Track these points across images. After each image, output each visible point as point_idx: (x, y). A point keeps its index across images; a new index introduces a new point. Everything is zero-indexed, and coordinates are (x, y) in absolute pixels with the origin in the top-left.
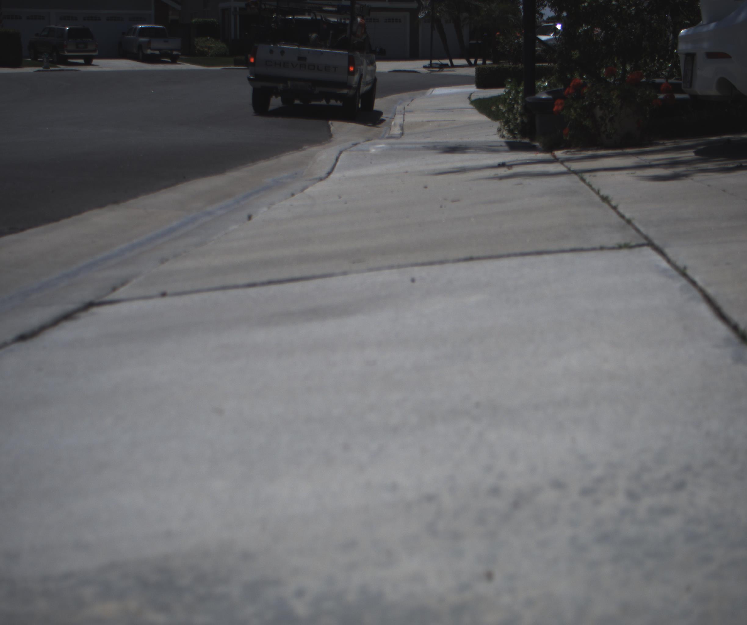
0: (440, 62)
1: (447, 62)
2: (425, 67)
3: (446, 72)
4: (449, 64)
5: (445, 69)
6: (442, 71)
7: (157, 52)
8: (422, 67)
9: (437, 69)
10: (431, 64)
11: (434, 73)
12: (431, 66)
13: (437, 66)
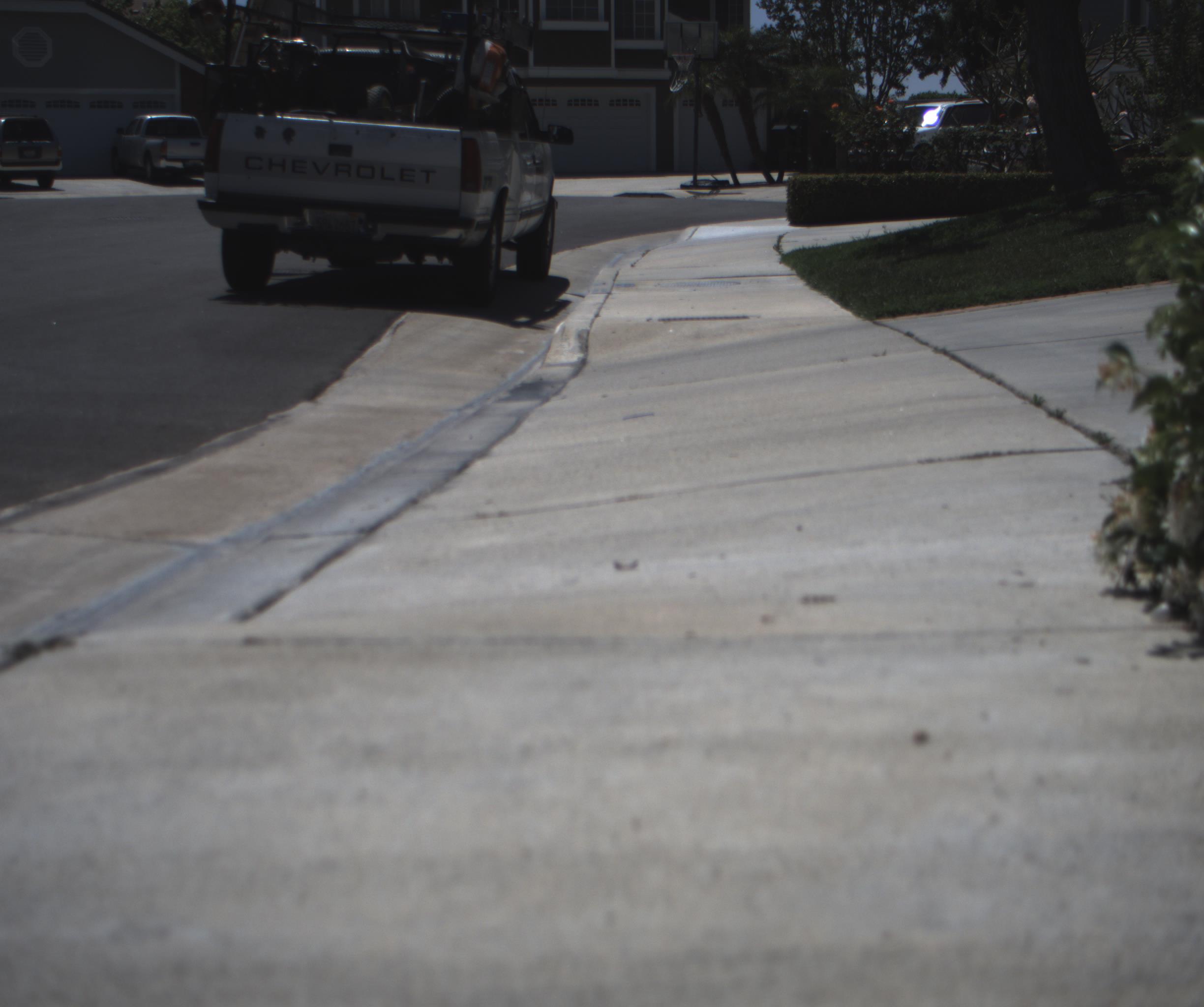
0: (714, 178)
1: (728, 177)
2: (683, 187)
3: (725, 195)
4: (731, 181)
5: (722, 191)
6: (717, 194)
8: (679, 186)
9: (707, 191)
10: (695, 181)
11: (702, 198)
12: (695, 185)
13: (708, 185)
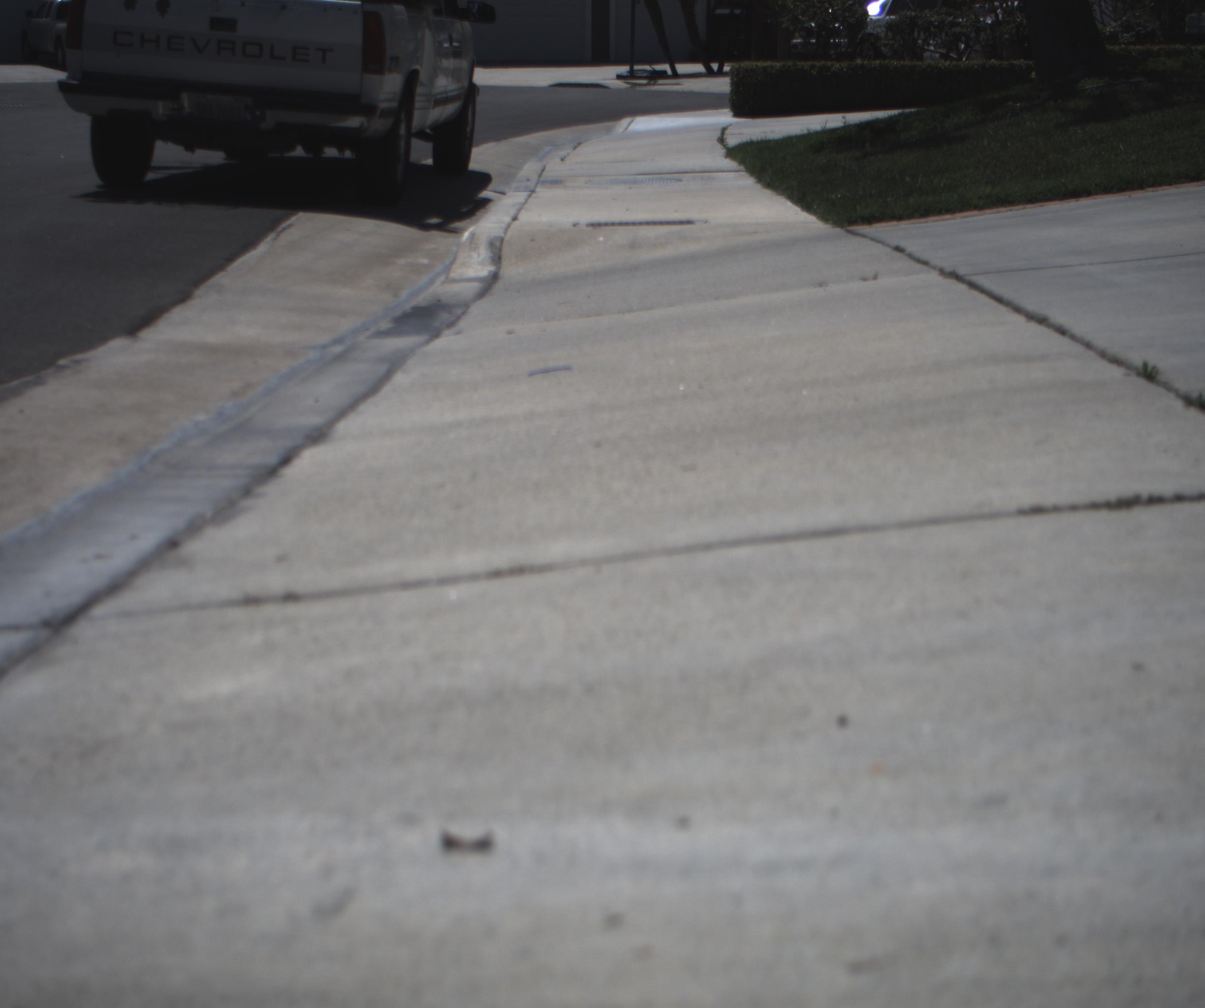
1: (666, 67)
2: (619, 77)
5: (660, 81)
6: (654, 84)
8: (615, 77)
9: (644, 82)
10: (632, 71)
11: (638, 88)
12: (632, 75)
13: (644, 75)
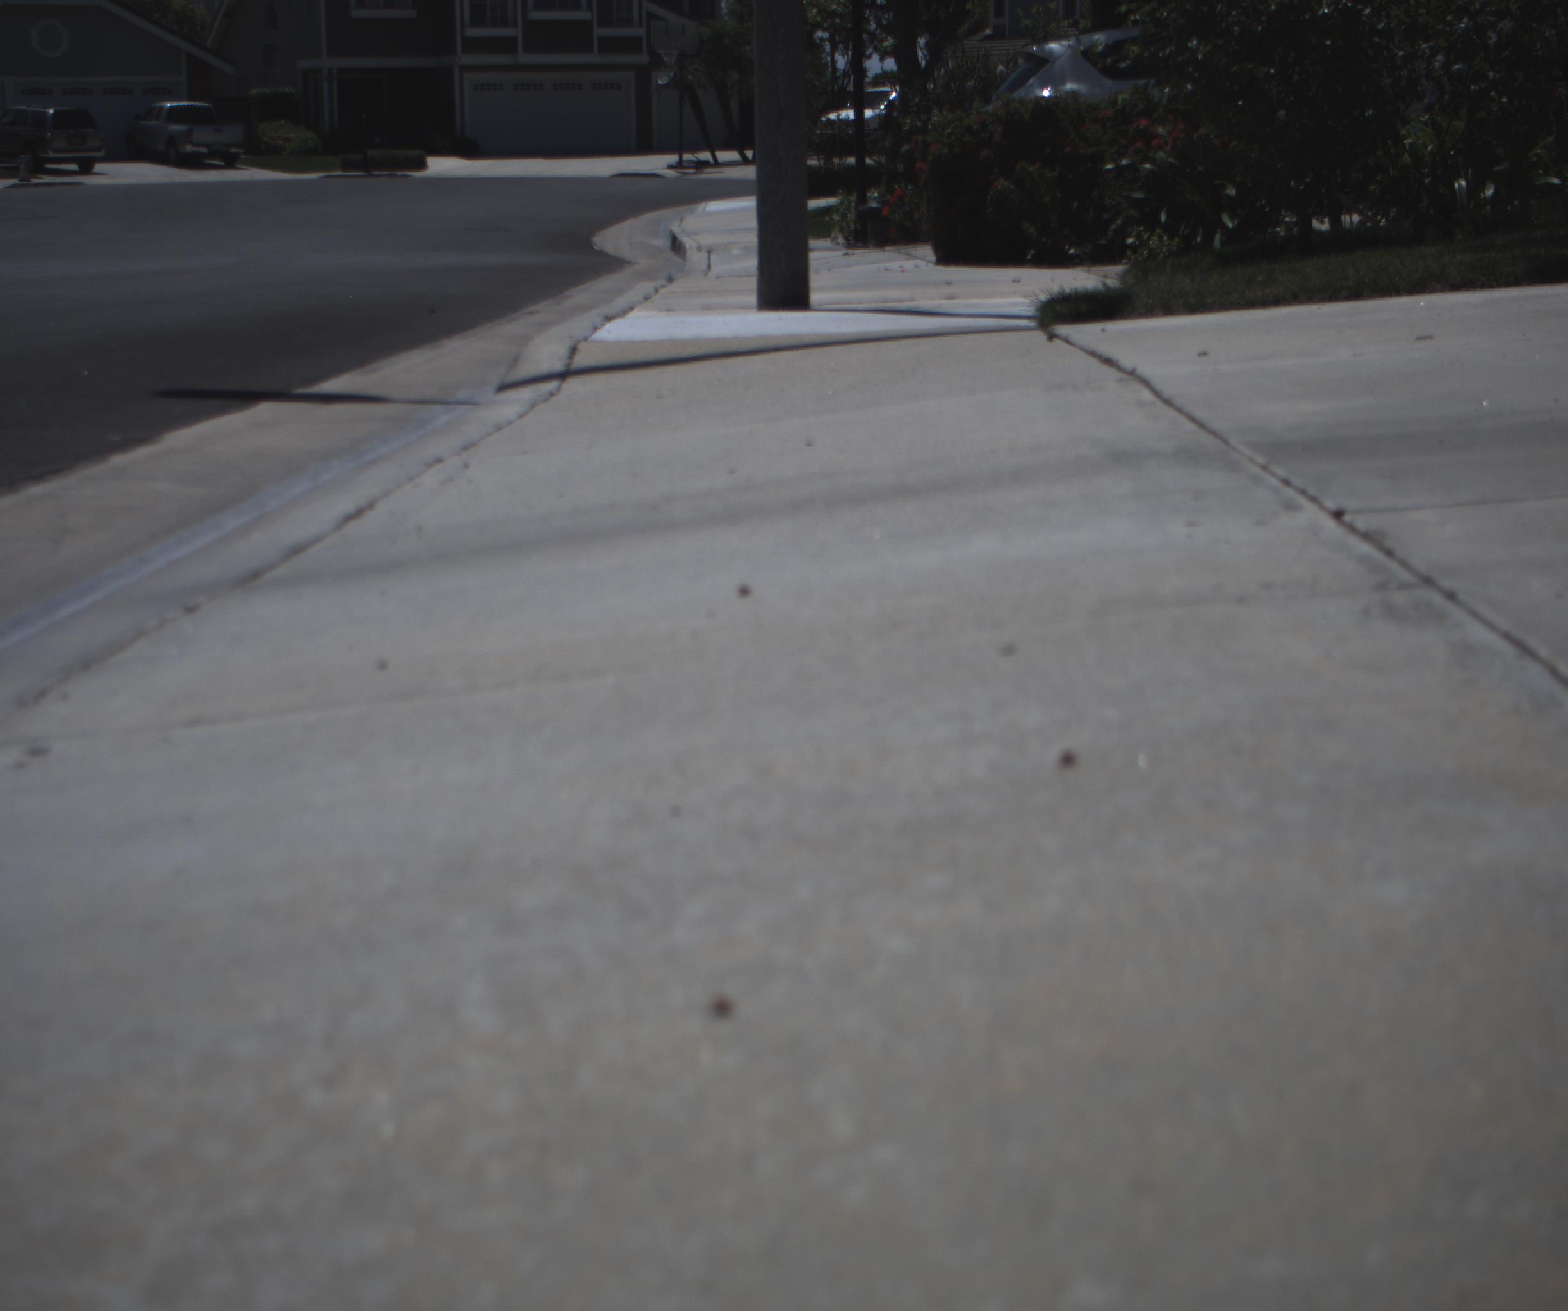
0: (696, 158)
1: (705, 156)
2: (670, 167)
3: (708, 175)
4: (711, 160)
5: (706, 170)
6: (701, 173)
7: (204, 150)
8: (666, 166)
9: (692, 171)
10: (681, 160)
11: (689, 177)
12: (680, 165)
13: (692, 165)
